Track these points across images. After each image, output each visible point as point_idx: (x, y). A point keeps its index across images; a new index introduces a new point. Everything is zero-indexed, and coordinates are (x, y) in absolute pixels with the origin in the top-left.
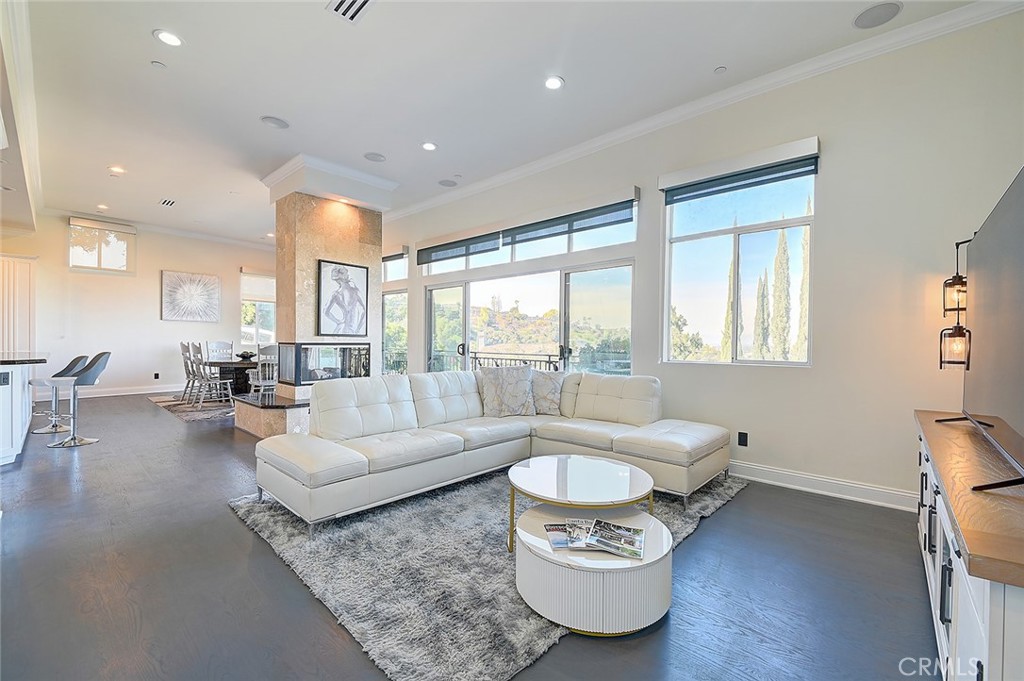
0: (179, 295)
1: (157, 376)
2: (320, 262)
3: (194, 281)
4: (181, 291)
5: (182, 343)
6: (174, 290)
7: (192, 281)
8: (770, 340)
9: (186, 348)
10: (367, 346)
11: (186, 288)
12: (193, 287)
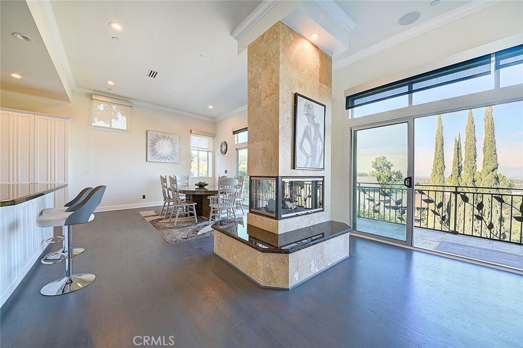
0: (157, 147)
1: (144, 197)
2: (296, 95)
3: (165, 138)
4: (157, 144)
5: (161, 177)
6: (154, 143)
7: (164, 137)
8: (463, 172)
9: (164, 180)
10: (322, 179)
11: (161, 142)
12: (165, 142)
